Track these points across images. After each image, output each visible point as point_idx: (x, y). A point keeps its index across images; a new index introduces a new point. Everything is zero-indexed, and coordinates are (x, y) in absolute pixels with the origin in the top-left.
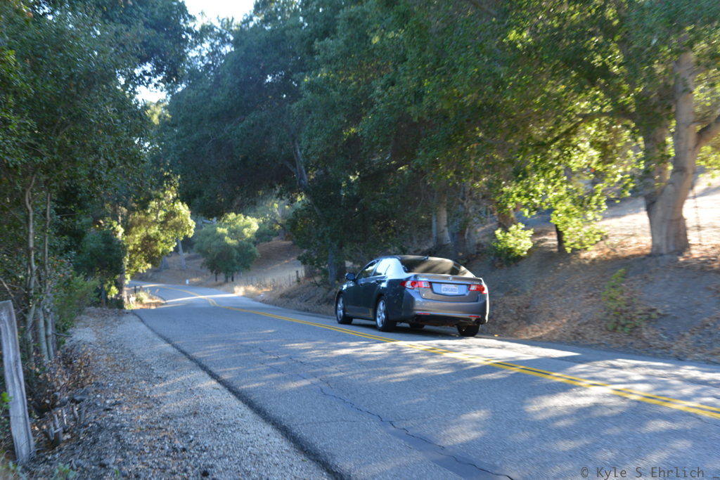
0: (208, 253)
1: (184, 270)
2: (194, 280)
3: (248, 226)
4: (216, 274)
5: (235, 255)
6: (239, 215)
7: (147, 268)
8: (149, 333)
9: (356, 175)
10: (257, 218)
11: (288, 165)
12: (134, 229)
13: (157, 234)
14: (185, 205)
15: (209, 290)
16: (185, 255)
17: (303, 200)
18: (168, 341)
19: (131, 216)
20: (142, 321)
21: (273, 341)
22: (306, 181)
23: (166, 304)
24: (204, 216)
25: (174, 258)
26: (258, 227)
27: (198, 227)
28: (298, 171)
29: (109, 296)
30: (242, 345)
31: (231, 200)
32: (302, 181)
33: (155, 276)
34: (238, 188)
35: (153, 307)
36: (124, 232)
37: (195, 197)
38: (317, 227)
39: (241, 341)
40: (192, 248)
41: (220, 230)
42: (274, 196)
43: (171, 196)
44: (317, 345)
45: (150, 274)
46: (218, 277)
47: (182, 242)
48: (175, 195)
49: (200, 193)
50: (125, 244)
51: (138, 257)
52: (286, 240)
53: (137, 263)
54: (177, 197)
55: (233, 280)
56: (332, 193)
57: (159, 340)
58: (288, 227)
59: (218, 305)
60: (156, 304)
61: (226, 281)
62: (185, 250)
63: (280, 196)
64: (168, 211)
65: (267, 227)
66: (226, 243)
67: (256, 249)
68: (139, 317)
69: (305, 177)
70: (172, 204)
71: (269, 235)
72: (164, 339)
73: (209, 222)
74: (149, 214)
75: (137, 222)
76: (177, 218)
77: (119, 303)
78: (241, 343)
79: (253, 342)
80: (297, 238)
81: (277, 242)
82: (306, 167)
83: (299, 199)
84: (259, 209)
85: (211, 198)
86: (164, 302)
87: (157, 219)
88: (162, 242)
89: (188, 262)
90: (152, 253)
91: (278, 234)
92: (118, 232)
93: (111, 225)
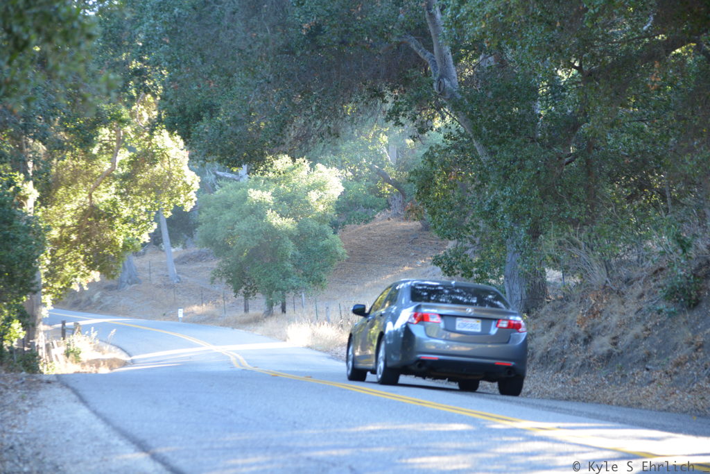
0: (228, 249)
1: (172, 287)
2: (196, 308)
3: (319, 186)
4: (247, 295)
5: (290, 253)
6: (299, 161)
7: (90, 280)
8: (99, 427)
9: (572, 66)
10: (340, 168)
11: (414, 45)
12: (61, 191)
13: (114, 204)
14: (178, 138)
15: (228, 332)
16: (177, 251)
17: (446, 126)
18: (142, 446)
19: (55, 161)
20: (83, 400)
21: (381, 449)
22: (455, 81)
23: (133, 361)
24: (220, 161)
25: (151, 258)
26: (342, 189)
27: (205, 188)
28: (437, 58)
29: (6, 344)
30: (309, 459)
31: (282, 125)
32: (446, 82)
33: (109, 300)
34: (298, 99)
35: (104, 370)
36: (39, 199)
37: (200, 118)
38: (479, 189)
39: (307, 449)
40: (191, 236)
41: (255, 195)
42: (381, 117)
43: (146, 116)
44: (482, 461)
45: (97, 296)
46: (250, 302)
47: (169, 220)
48: (156, 113)
49: (212, 110)
50: (43, 225)
51: (70, 255)
52: (406, 219)
53: (68, 268)
54: (159, 119)
55: (284, 310)
56: (515, 110)
57: (121, 443)
58: (413, 189)
59: (250, 367)
60: (111, 363)
61: (269, 313)
62: (174, 240)
63: (393, 115)
64: (139, 150)
65: (362, 187)
66: (270, 225)
67: (337, 238)
68: (75, 391)
69: (454, 71)
70: (147, 134)
71: (365, 206)
72: (134, 442)
73: (230, 176)
74: (95, 157)
75: (67, 175)
76: (158, 166)
77: (28, 361)
78: (306, 454)
79: (334, 452)
80: (433, 214)
81: (387, 223)
82: (454, 50)
83: (437, 123)
84: (345, 147)
85: (236, 121)
86: (128, 359)
87: (113, 169)
88: (125, 222)
89: (183, 267)
90: (103, 247)
91: (389, 206)
92: (25, 198)
93: (11, 183)
